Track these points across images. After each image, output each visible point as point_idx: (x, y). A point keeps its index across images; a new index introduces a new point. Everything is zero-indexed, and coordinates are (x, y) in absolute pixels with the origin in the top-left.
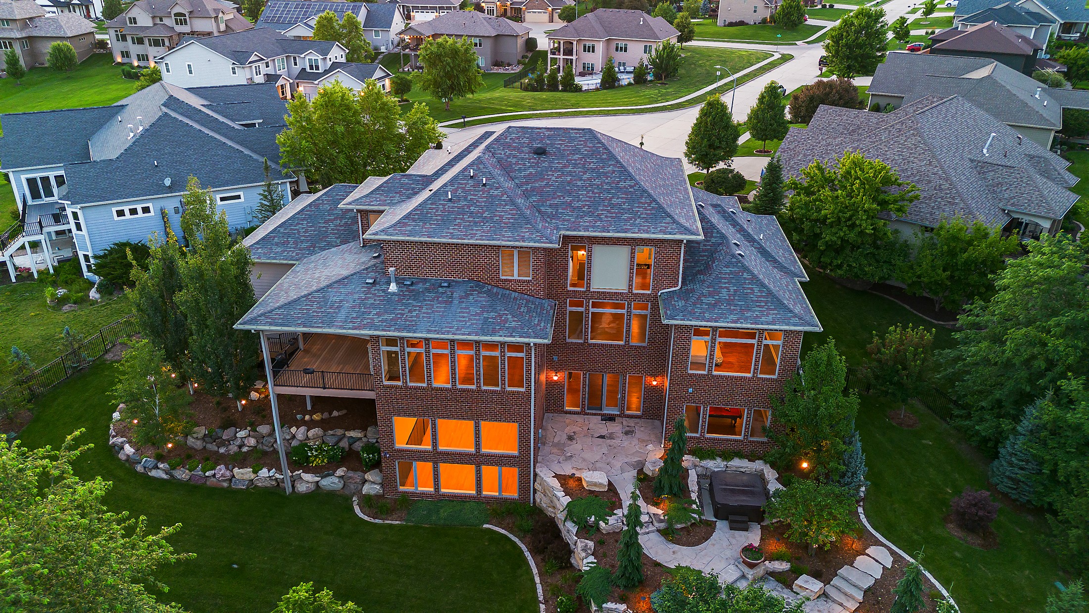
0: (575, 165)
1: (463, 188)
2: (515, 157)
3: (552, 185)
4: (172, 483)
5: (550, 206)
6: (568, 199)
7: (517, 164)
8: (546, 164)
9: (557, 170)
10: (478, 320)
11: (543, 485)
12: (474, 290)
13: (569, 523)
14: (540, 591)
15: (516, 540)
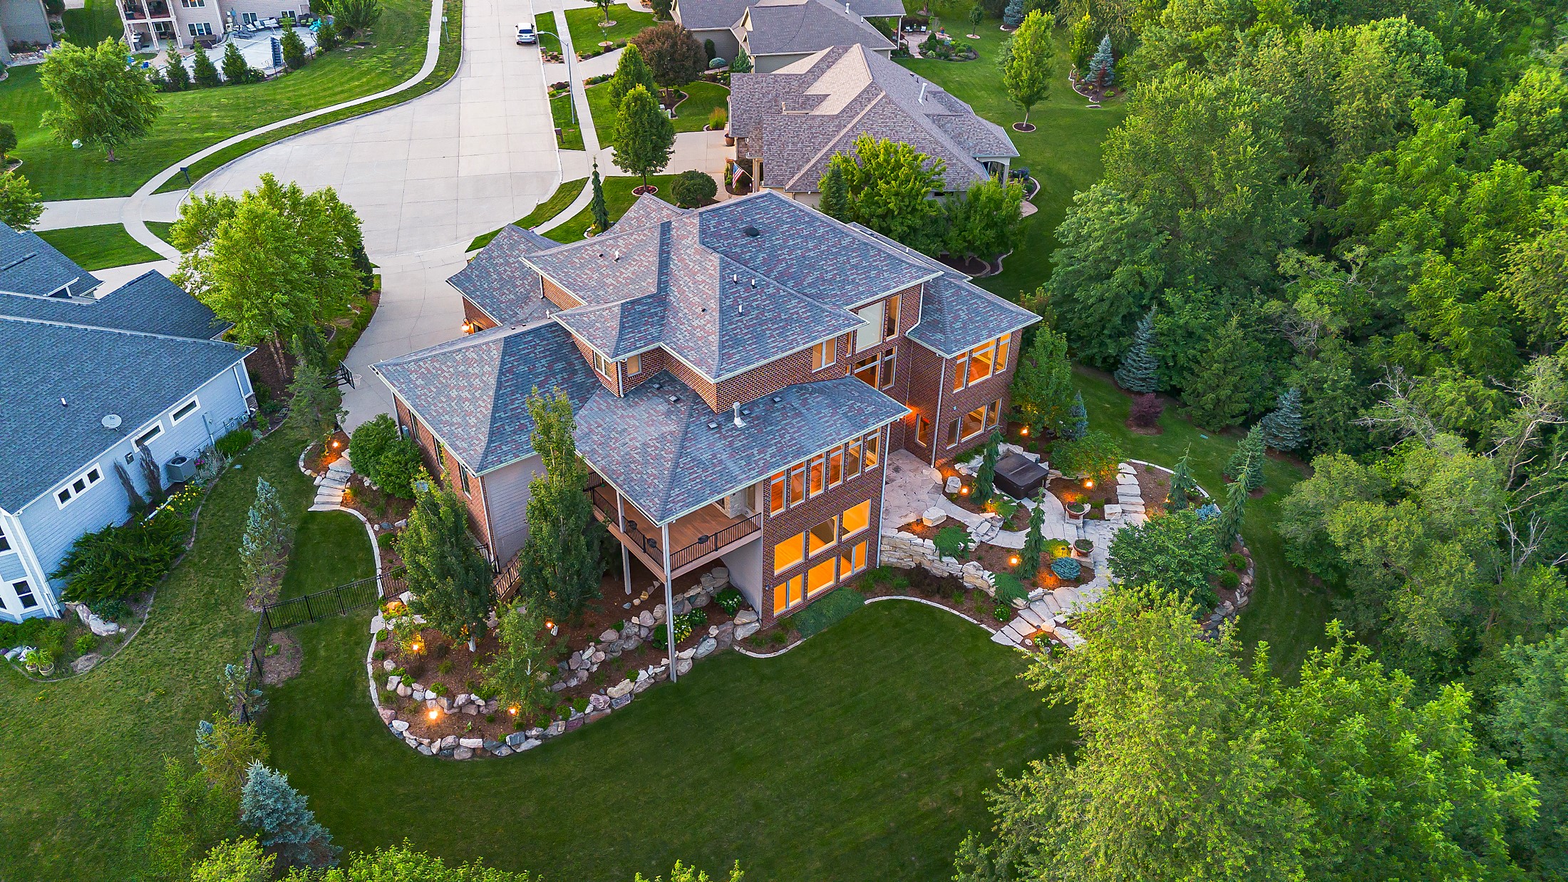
0: (793, 238)
1: (740, 297)
2: (735, 245)
3: (792, 265)
4: (548, 745)
7: (743, 252)
8: (767, 244)
9: (782, 247)
10: (840, 418)
11: (892, 543)
12: (804, 394)
13: (944, 559)
14: (967, 618)
15: (903, 597)
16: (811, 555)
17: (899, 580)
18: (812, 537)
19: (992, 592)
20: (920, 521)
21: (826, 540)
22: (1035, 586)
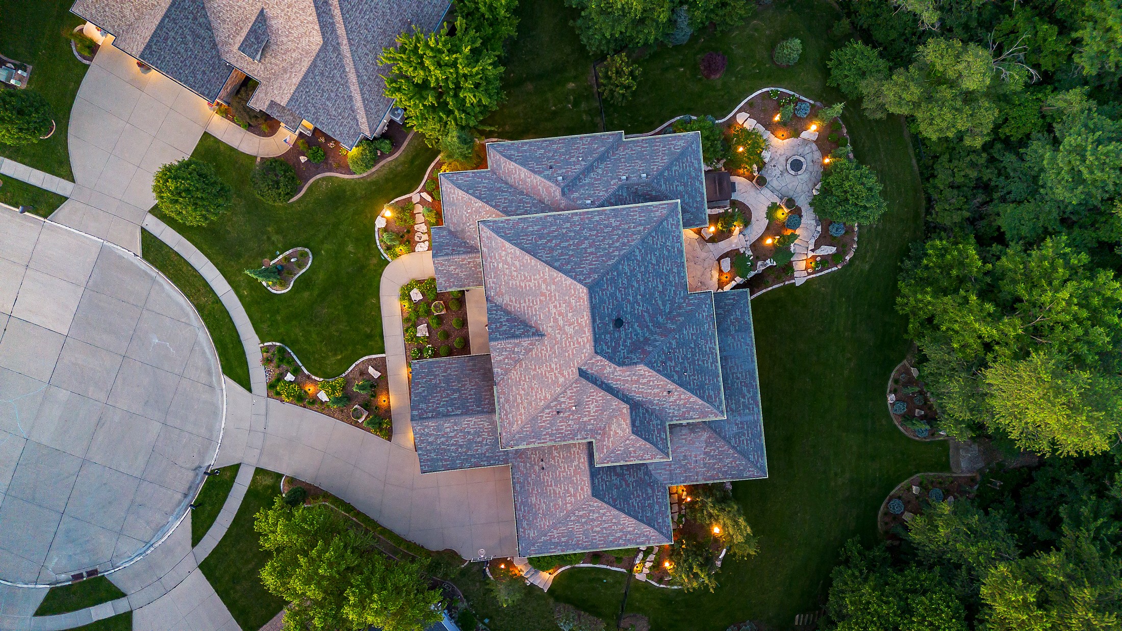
0: (627, 294)
1: (674, 368)
2: (625, 341)
3: (647, 308)
5: (664, 305)
6: (657, 294)
7: (631, 338)
8: (628, 316)
9: (633, 307)
14: (776, 286)
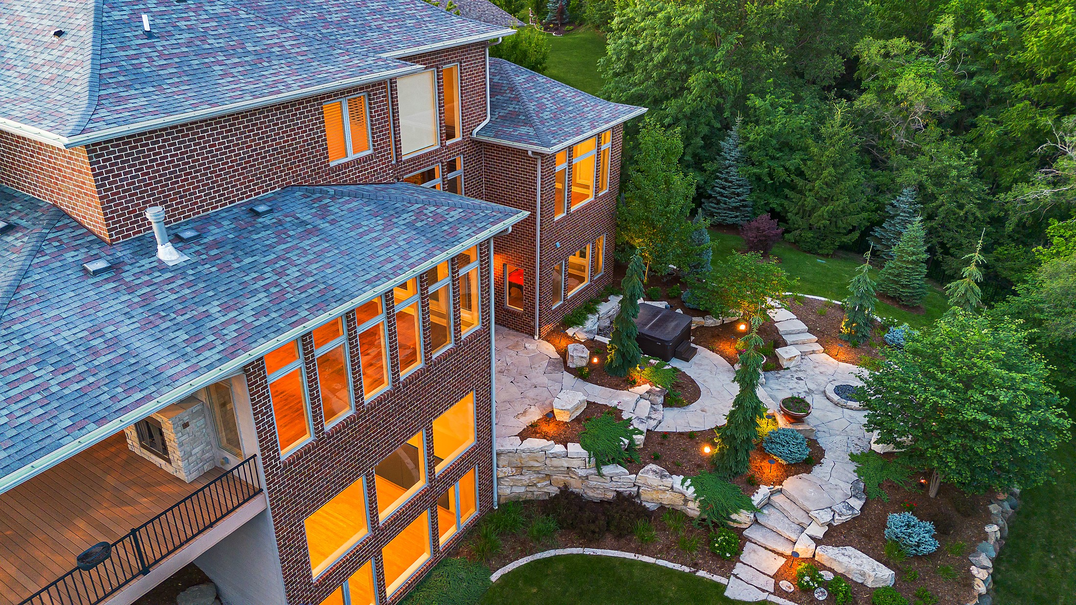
10: (402, 232)
11: (515, 461)
12: (319, 199)
13: (607, 470)
14: (670, 565)
15: (552, 553)
16: (384, 515)
17: (539, 523)
18: (380, 482)
19: (693, 509)
20: (550, 416)
21: (406, 482)
22: (753, 484)
